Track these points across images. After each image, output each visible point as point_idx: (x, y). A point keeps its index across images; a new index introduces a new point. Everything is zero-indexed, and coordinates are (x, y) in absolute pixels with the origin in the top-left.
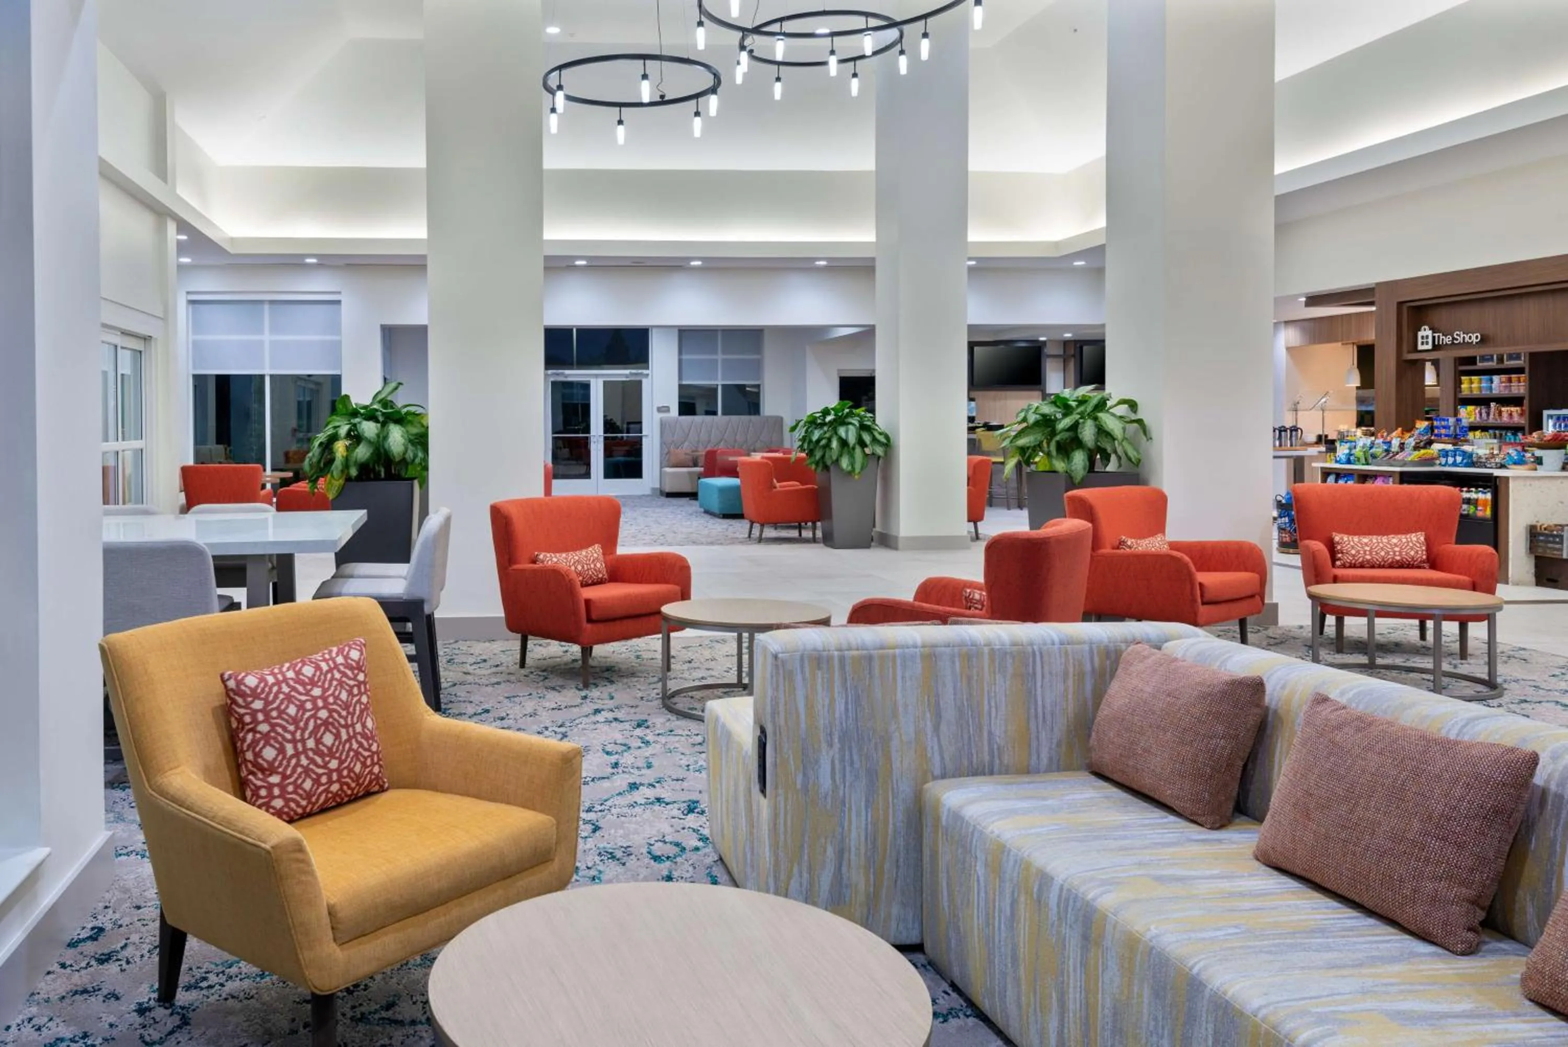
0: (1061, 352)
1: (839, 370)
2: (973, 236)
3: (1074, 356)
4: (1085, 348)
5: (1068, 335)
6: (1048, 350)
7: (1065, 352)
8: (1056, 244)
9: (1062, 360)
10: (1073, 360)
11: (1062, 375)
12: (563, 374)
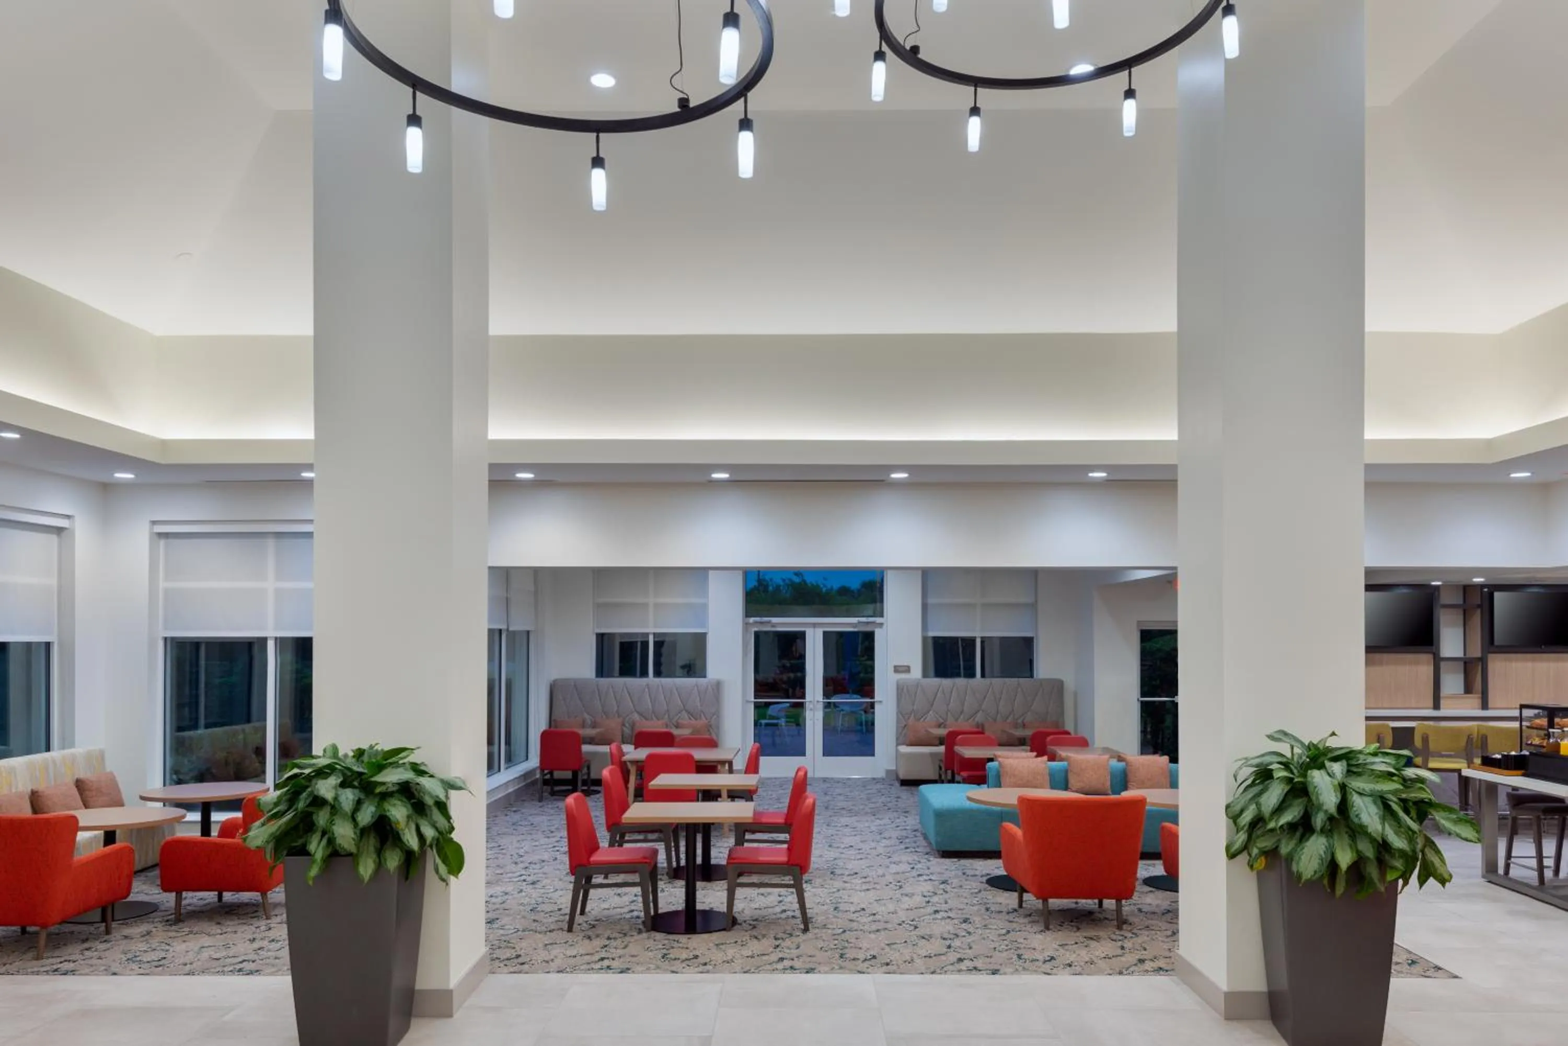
0: (1461, 602)
1: (1139, 622)
2: (1370, 434)
3: (1480, 606)
4: (1497, 595)
5: (1478, 580)
6: (1446, 598)
7: (1465, 601)
8: (1489, 444)
9: (1461, 611)
10: (1479, 611)
11: (1461, 631)
12: (769, 622)
